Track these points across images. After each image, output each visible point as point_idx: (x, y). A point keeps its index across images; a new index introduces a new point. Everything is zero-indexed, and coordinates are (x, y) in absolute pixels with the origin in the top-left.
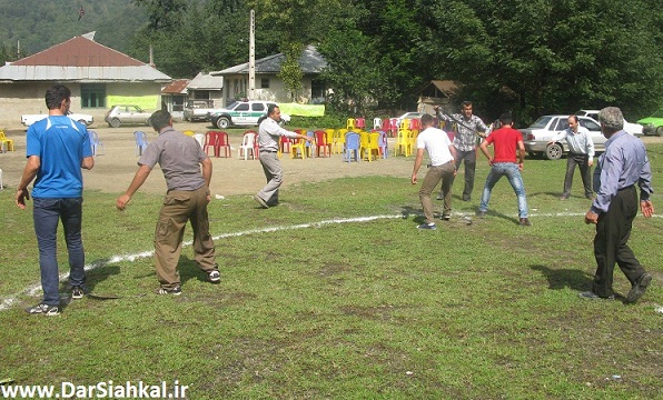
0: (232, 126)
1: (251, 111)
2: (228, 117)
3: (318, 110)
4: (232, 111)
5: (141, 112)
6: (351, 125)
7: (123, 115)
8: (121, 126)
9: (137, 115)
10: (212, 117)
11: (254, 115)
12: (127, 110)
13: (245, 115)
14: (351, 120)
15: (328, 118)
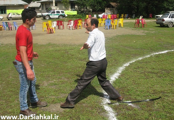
0: (50, 19)
1: (56, 13)
2: (49, 15)
3: (75, 13)
4: (50, 14)
5: (19, 15)
6: (87, 17)
7: (13, 16)
8: (12, 20)
9: (18, 16)
10: (43, 16)
11: (57, 15)
12: (14, 15)
13: (54, 15)
14: (87, 16)
15: (78, 15)
